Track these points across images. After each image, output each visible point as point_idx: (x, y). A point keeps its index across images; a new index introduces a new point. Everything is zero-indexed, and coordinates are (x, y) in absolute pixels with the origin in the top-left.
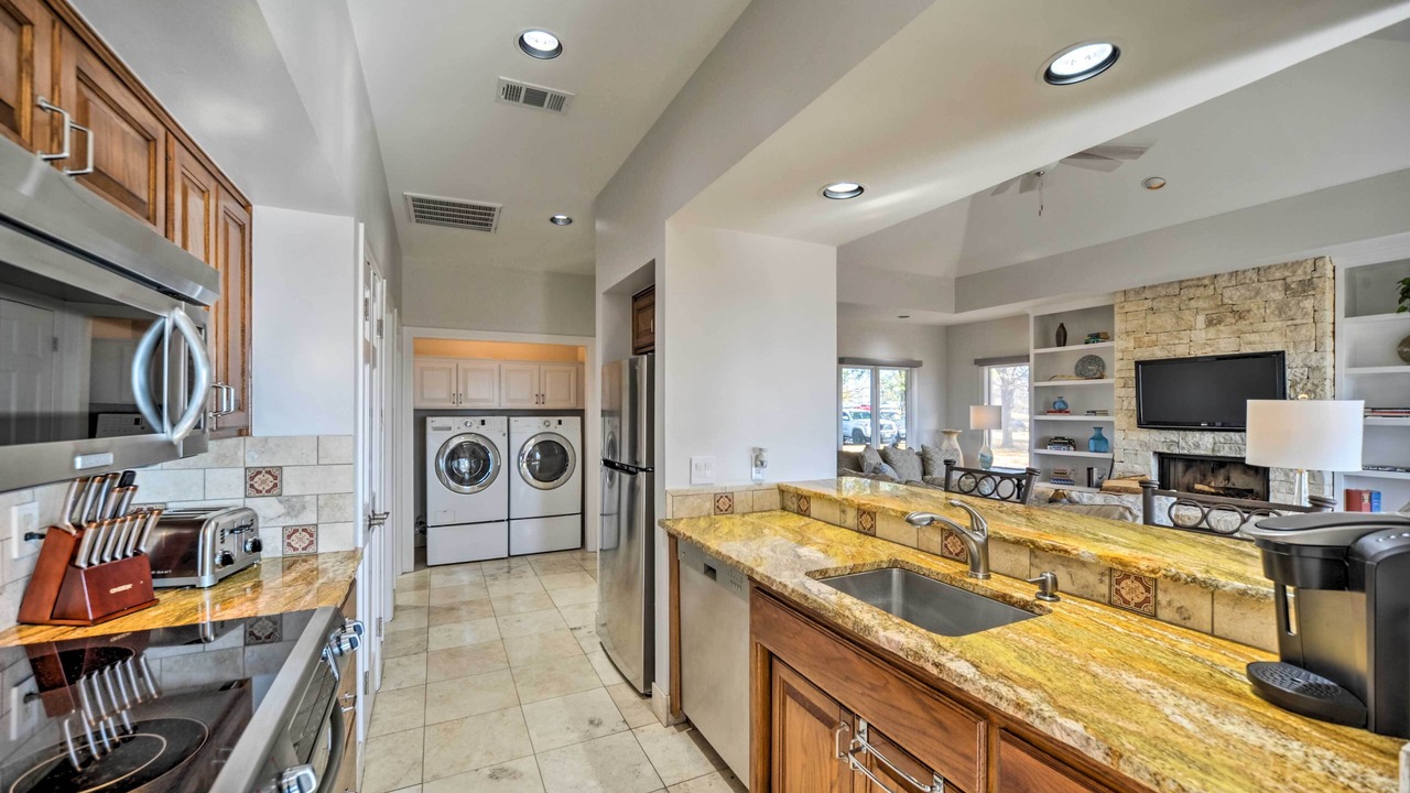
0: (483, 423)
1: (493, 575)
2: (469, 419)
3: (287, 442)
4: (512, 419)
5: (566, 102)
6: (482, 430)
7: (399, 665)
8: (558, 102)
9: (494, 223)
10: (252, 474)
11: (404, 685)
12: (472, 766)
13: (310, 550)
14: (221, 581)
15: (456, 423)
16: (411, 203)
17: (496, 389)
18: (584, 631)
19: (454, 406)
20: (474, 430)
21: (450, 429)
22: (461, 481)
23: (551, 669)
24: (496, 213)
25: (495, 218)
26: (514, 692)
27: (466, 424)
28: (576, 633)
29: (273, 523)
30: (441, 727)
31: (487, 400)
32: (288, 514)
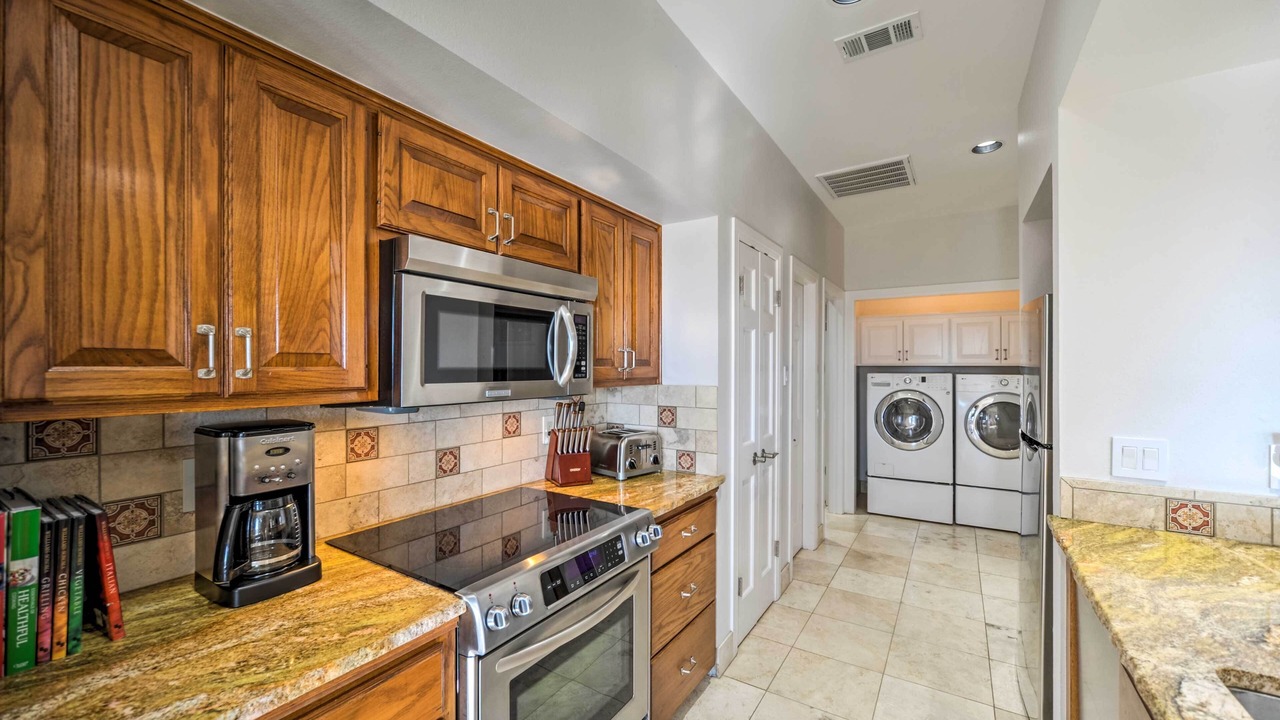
0: (924, 380)
1: (927, 538)
2: (908, 376)
3: (680, 389)
4: (959, 377)
5: (912, 25)
6: (923, 387)
7: (801, 588)
8: (905, 30)
9: (909, 175)
10: (662, 410)
11: (796, 606)
12: (810, 702)
13: (691, 470)
14: (629, 478)
15: (896, 381)
16: (825, 183)
17: (946, 344)
18: (1002, 634)
19: (900, 363)
20: (913, 386)
21: (888, 385)
22: (905, 438)
23: (937, 655)
24: (906, 165)
25: (907, 170)
26: (884, 658)
27: (905, 381)
28: (991, 631)
29: (671, 447)
30: (804, 655)
31: (935, 357)
32: (679, 442)
